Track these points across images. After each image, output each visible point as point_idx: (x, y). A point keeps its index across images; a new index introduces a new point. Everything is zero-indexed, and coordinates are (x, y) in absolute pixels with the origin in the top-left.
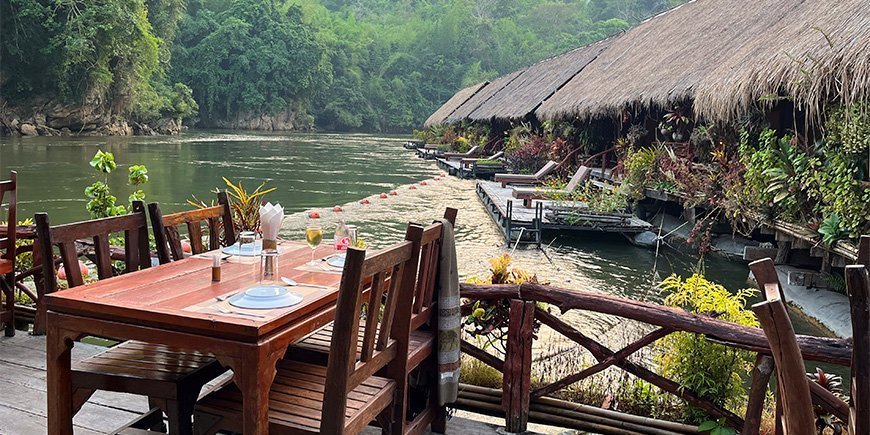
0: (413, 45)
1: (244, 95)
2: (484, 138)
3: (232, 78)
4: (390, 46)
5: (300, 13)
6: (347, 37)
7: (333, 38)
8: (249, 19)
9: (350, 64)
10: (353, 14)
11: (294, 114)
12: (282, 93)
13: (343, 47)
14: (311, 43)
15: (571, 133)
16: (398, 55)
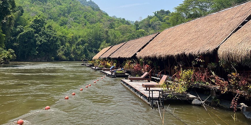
0: (85, 36)
1: (31, 51)
2: (115, 64)
3: (28, 46)
4: (78, 36)
5: (51, 27)
6: (65, 34)
7: (61, 34)
8: (34, 28)
9: (66, 42)
10: (67, 27)
11: (48, 57)
12: (44, 51)
13: (64, 36)
14: (55, 35)
15: (151, 63)
16: (81, 39)
